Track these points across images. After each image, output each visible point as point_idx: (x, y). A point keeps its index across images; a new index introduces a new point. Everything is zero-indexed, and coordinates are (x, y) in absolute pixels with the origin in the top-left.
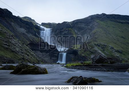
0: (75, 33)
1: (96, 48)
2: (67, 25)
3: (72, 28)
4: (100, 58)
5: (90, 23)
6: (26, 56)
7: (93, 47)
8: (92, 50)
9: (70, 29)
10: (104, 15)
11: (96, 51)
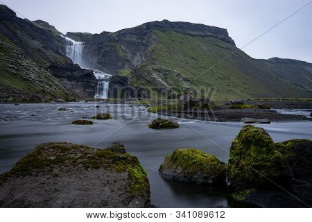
0: (122, 50)
1: (155, 75)
2: (109, 37)
3: (117, 42)
5: (145, 34)
6: (48, 87)
7: (150, 73)
8: (148, 79)
9: (114, 44)
10: (166, 22)
11: (155, 79)
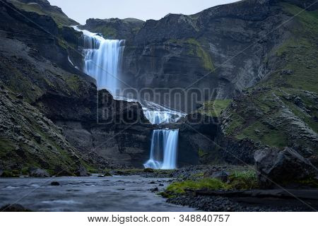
0: (211, 54)
1: (287, 113)
2: (179, 25)
3: (199, 36)
4: (287, 161)
6: (32, 143)
7: (275, 108)
8: (271, 120)
9: (191, 41)
11: (287, 122)
